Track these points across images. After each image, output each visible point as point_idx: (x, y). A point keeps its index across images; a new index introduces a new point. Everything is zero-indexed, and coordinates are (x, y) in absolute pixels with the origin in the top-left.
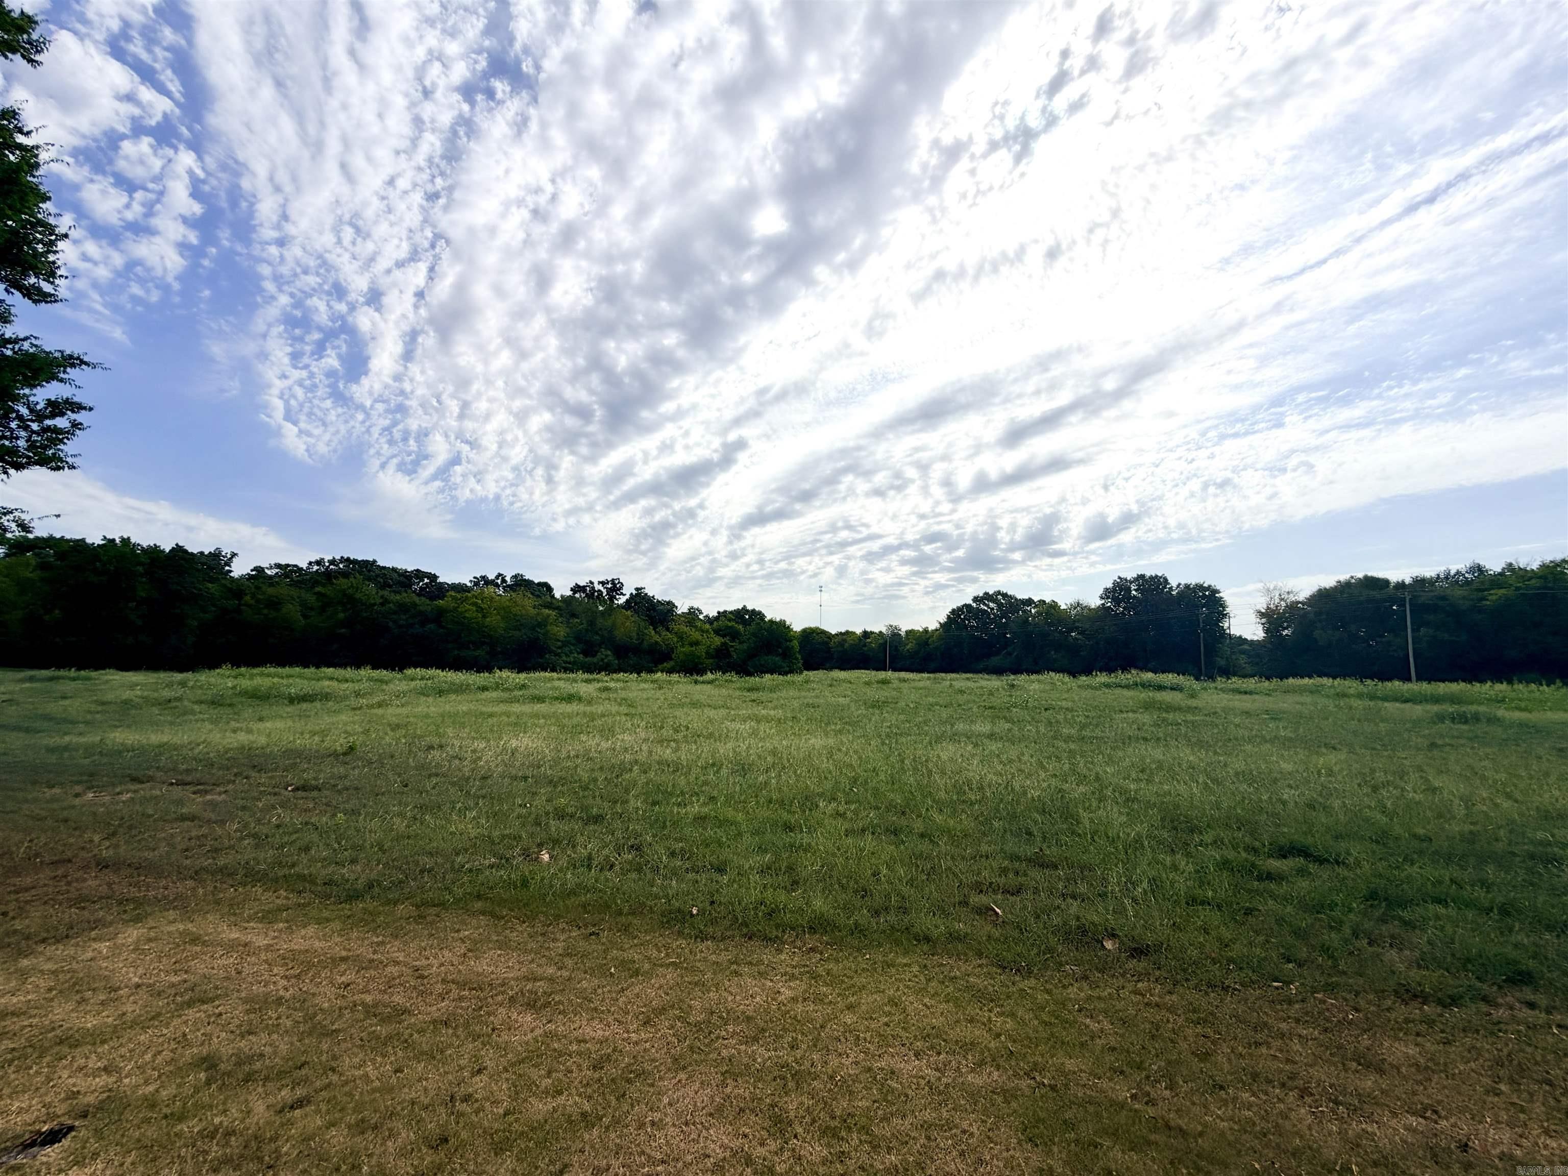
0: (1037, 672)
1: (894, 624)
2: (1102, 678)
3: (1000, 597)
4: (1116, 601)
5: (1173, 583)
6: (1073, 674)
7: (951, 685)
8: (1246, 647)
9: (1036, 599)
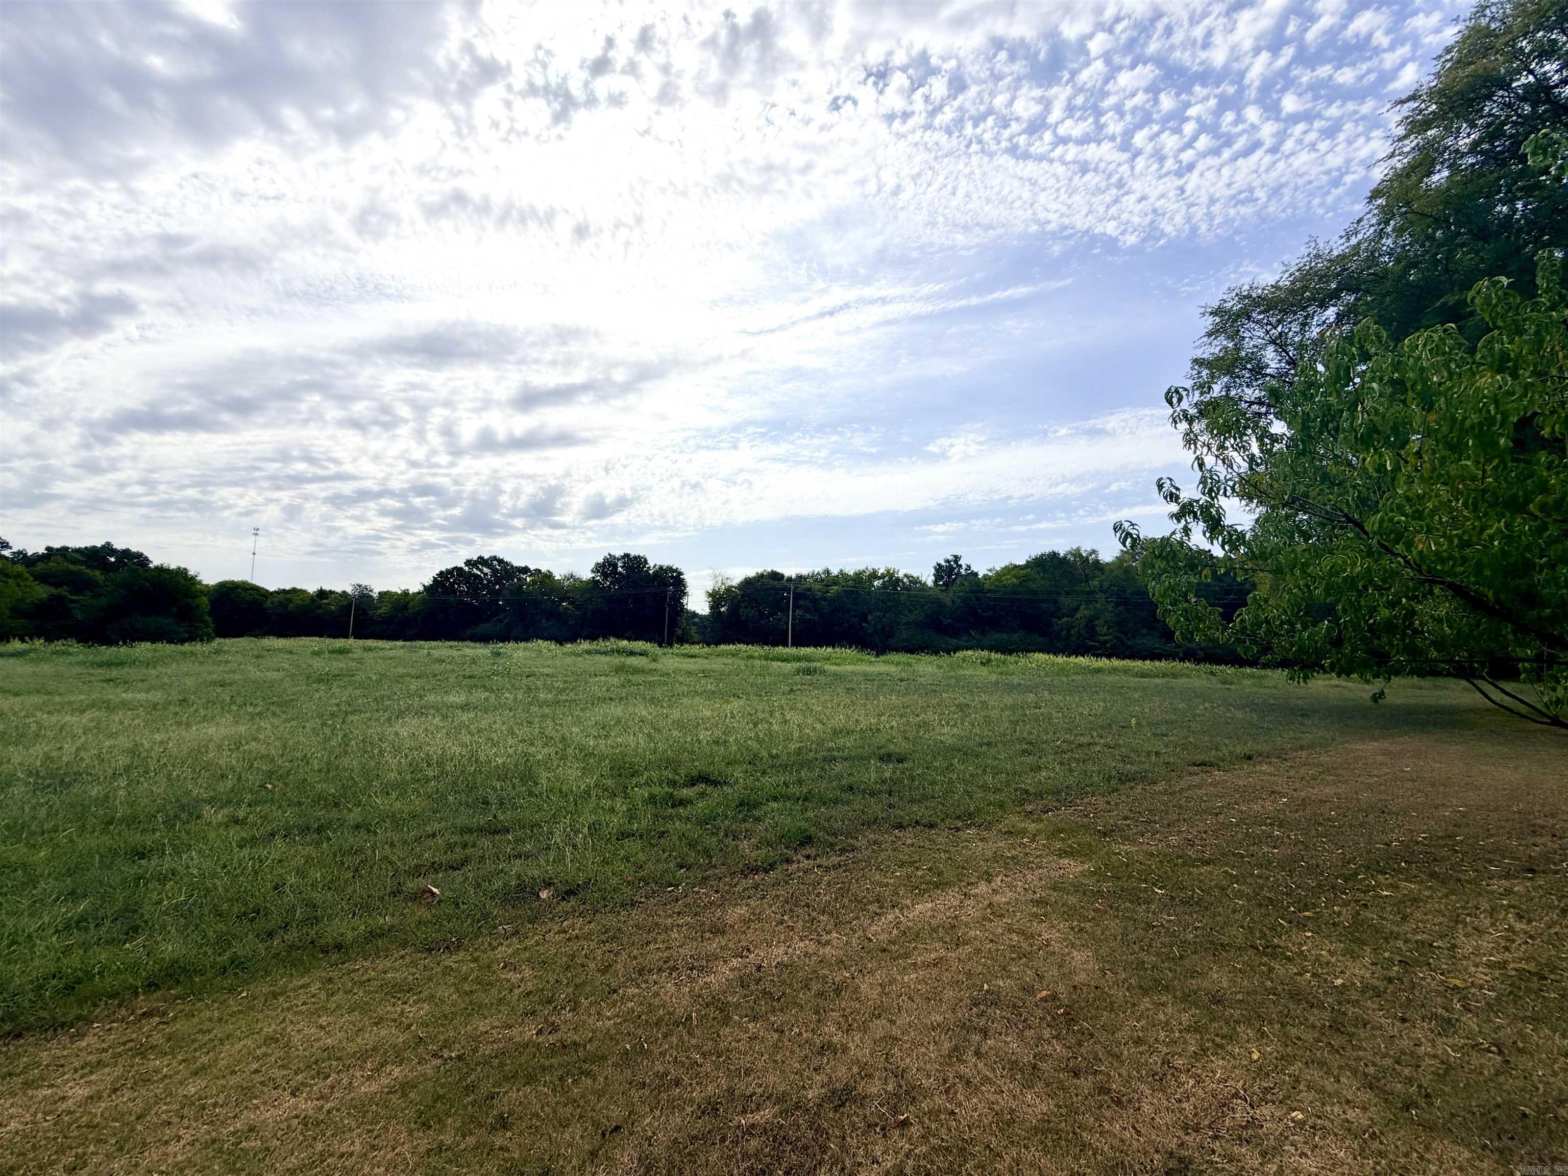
0: (526, 640)
1: (364, 583)
2: (585, 645)
3: (495, 563)
4: (605, 575)
5: (651, 563)
6: (560, 641)
7: (429, 654)
8: (696, 620)
9: (532, 568)
